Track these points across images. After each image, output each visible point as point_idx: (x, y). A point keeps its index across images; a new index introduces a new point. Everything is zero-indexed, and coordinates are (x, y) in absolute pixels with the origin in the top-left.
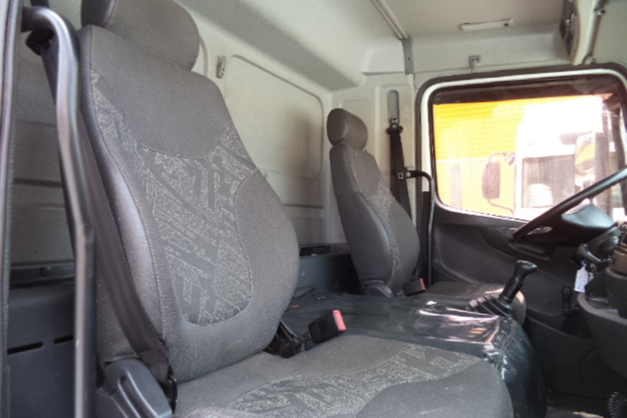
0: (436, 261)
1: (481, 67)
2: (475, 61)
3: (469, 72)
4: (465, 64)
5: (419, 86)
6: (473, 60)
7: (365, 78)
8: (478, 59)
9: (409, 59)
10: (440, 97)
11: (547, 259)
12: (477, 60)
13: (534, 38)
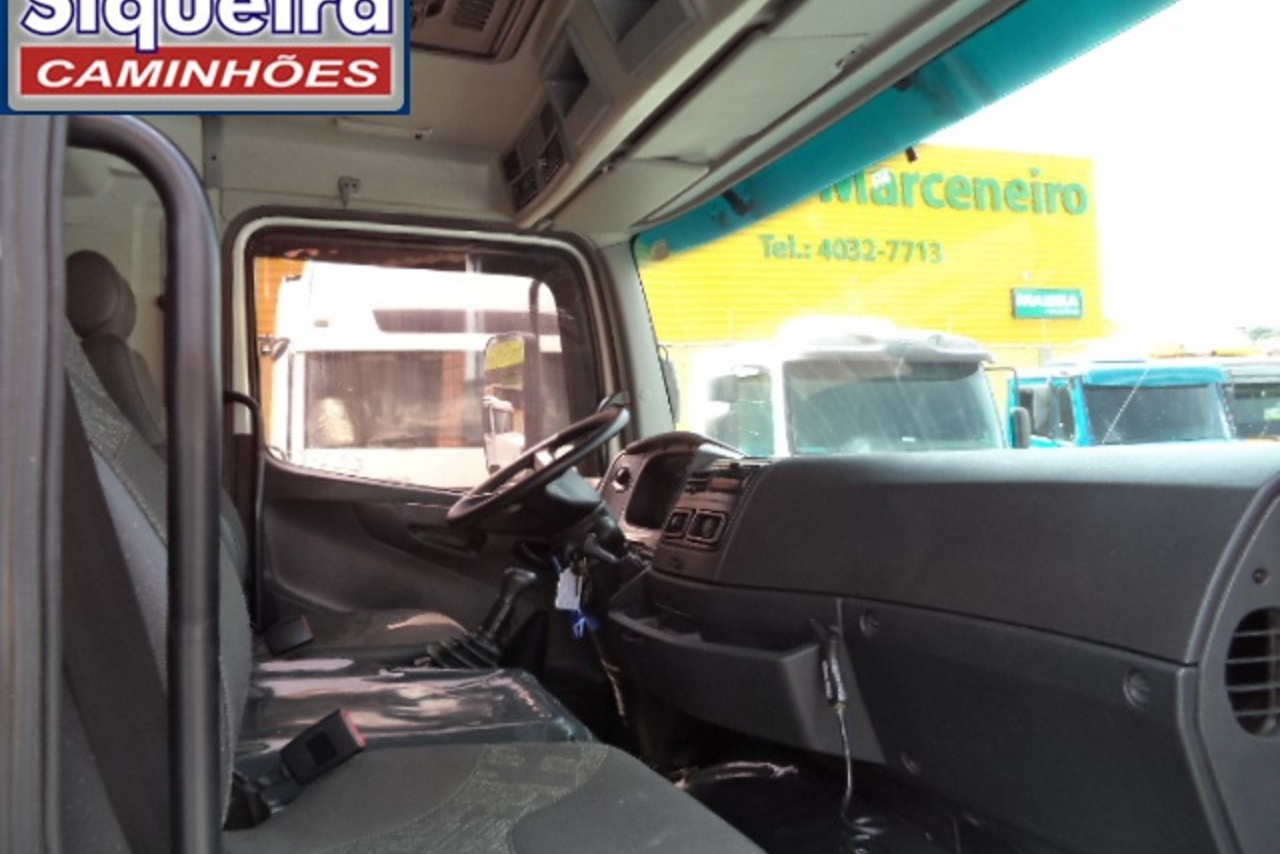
0: (267, 574)
1: (362, 200)
2: (351, 188)
3: (337, 205)
4: (332, 190)
5: (230, 217)
6: (347, 185)
7: (111, 180)
8: (356, 184)
9: (214, 158)
10: (271, 244)
11: (473, 554)
12: (354, 186)
13: (456, 168)
